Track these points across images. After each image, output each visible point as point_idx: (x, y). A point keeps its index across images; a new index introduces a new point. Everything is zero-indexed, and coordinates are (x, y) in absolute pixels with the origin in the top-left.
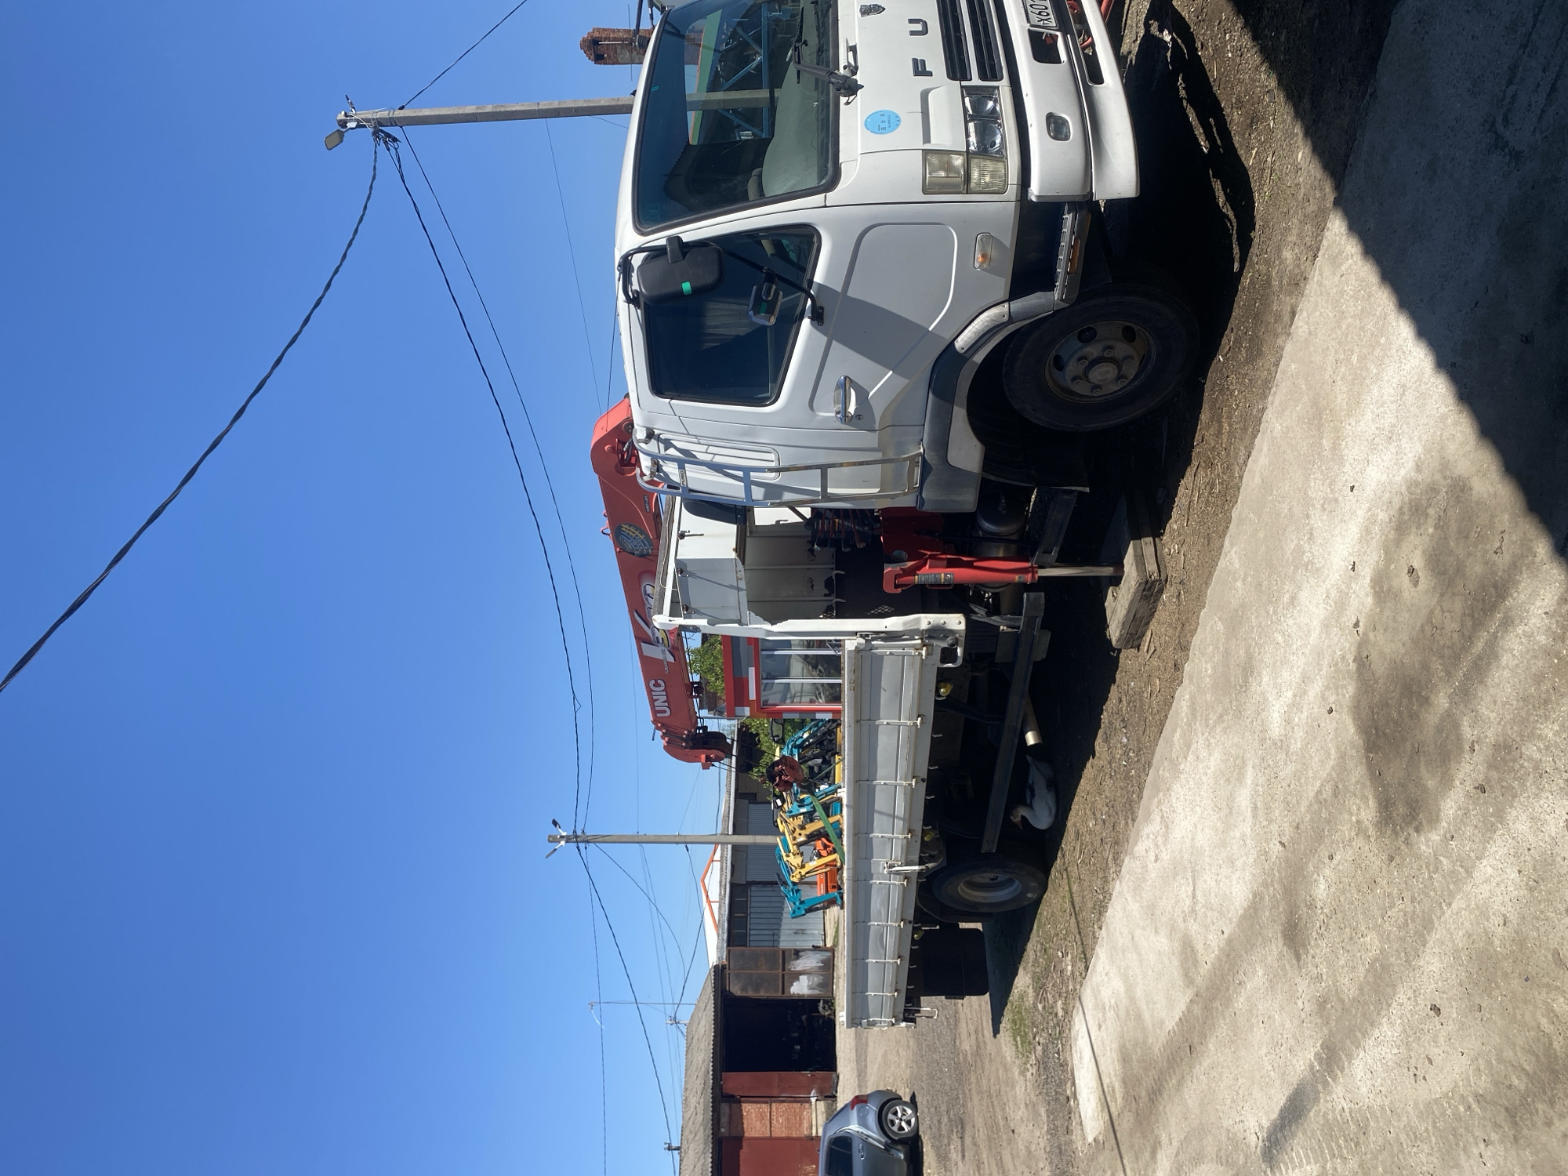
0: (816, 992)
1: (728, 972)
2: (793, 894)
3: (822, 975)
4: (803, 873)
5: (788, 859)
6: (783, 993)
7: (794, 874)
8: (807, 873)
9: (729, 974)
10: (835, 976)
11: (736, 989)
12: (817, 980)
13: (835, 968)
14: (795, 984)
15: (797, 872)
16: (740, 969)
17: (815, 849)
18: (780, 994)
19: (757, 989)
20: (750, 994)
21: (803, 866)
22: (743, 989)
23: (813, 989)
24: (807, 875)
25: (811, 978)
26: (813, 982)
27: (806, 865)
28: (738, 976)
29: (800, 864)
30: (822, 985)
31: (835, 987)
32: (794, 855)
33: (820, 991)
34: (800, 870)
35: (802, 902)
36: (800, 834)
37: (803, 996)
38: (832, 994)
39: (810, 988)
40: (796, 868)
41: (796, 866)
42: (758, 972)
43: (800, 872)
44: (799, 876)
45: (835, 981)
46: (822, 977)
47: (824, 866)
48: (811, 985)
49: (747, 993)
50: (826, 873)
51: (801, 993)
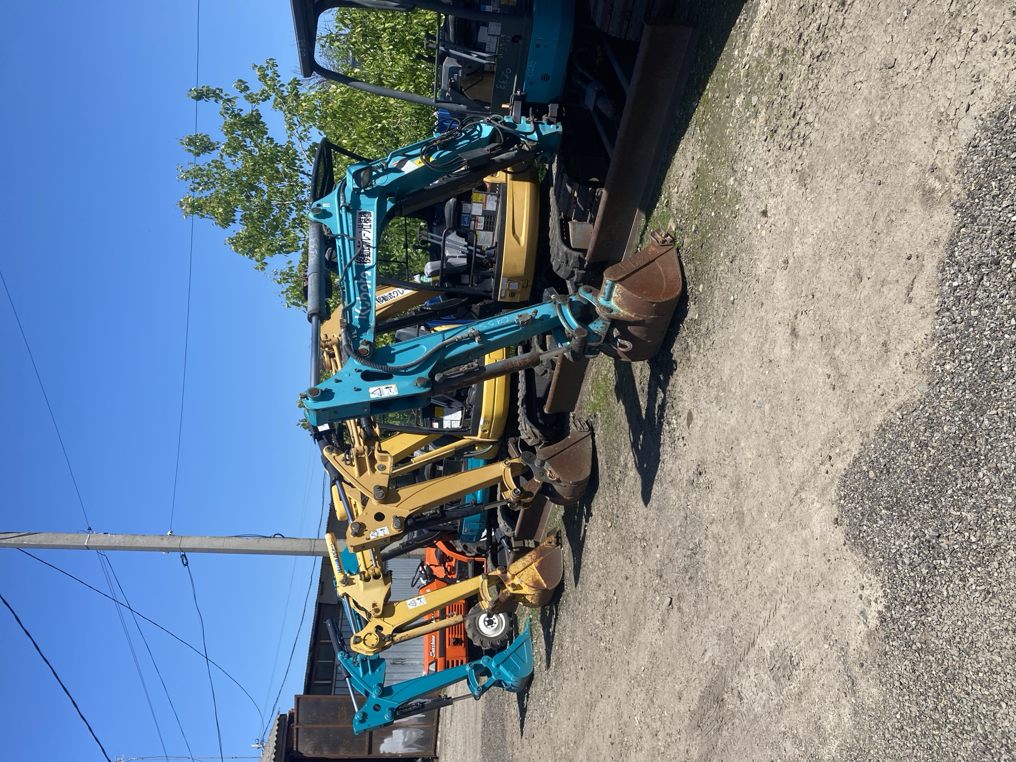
0: (414, 750)
1: (296, 727)
2: (365, 671)
3: (421, 729)
4: (387, 631)
5: (348, 590)
6: (370, 752)
7: (362, 634)
8: (399, 630)
9: (297, 729)
10: (440, 729)
11: (306, 749)
12: (415, 734)
13: (441, 721)
14: (386, 741)
15: (370, 627)
16: (313, 723)
17: (422, 564)
18: (366, 753)
19: (335, 748)
20: (326, 754)
21: (388, 609)
22: (316, 749)
23: (410, 746)
24: (398, 636)
25: (408, 733)
26: (410, 738)
27: (398, 608)
28: (309, 731)
29: (380, 605)
30: (421, 742)
31: (438, 743)
32: (367, 580)
33: (420, 749)
34: (379, 622)
35: (386, 692)
36: (379, 517)
37: (397, 754)
38: (435, 753)
39: (407, 745)
40: (369, 615)
41: (370, 609)
42: (337, 726)
43: (379, 628)
44: (373, 640)
45: (439, 735)
46: (422, 732)
47: (438, 614)
48: (408, 741)
49: (322, 753)
50: (442, 630)
51: (394, 752)
